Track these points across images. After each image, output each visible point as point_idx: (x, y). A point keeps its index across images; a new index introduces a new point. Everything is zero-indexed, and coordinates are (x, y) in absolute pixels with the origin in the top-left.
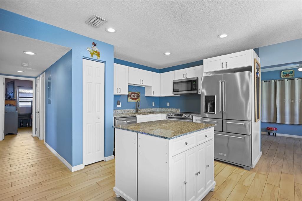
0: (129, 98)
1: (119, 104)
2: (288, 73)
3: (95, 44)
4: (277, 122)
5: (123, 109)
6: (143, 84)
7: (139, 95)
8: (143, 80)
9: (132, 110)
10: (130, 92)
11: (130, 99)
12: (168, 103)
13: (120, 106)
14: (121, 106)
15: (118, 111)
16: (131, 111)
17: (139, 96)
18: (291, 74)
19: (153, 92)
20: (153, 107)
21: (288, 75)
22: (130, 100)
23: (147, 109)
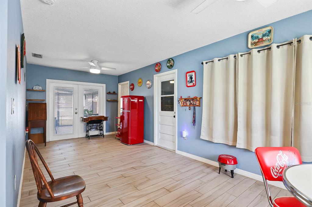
2: (260, 37)
4: (238, 146)
18: (268, 36)
21: (261, 40)
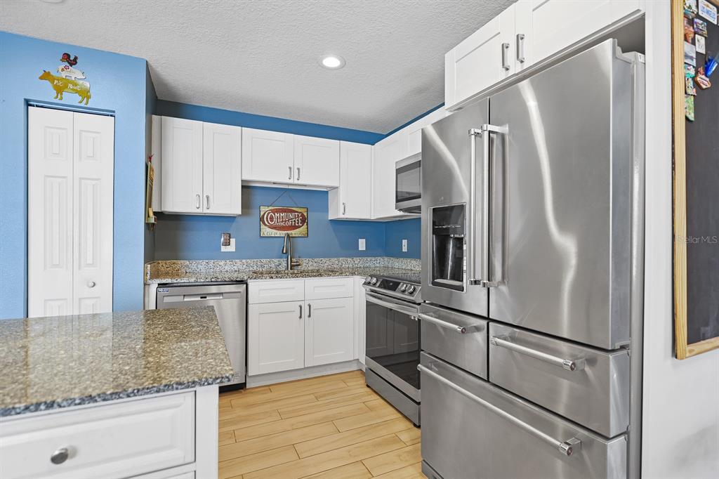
0: (263, 226)
1: (227, 243)
3: (72, 58)
5: (241, 258)
6: (299, 182)
7: (303, 215)
8: (299, 169)
9: (276, 260)
10: (271, 208)
11: (269, 230)
12: (403, 241)
13: (232, 248)
14: (234, 250)
15: (222, 263)
16: (273, 265)
17: (304, 220)
19: (342, 207)
20: (362, 254)
22: (266, 231)
23: (334, 260)
